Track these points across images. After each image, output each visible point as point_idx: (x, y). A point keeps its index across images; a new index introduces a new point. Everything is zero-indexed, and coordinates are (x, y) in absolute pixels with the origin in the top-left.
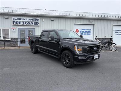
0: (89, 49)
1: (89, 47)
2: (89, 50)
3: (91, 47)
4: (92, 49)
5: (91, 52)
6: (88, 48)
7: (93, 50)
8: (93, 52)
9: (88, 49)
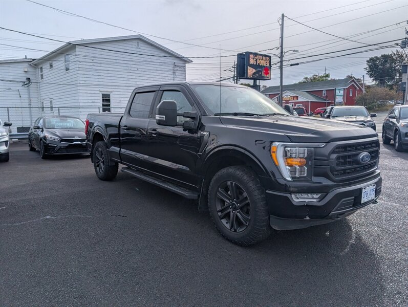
0: (338, 158)
1: (338, 147)
2: (338, 164)
3: (345, 147)
4: (349, 156)
5: (344, 172)
6: (333, 152)
7: (357, 162)
8: (355, 170)
9: (334, 156)
